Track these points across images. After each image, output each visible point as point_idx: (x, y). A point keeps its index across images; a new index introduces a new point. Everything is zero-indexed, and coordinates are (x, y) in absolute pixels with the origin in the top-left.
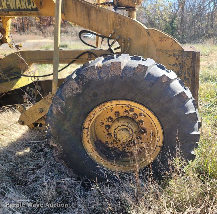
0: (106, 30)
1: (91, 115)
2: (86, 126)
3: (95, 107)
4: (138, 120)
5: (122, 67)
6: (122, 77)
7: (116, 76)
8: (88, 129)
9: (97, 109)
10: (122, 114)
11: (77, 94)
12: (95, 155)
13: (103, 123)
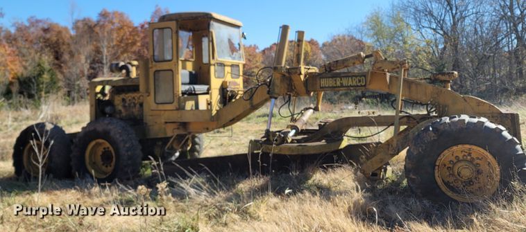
0: (424, 98)
1: (442, 155)
2: (437, 164)
3: (445, 150)
4: (475, 163)
5: (466, 122)
6: (466, 129)
7: (462, 128)
8: (439, 166)
9: (446, 151)
10: (461, 158)
11: (434, 140)
12: (444, 188)
13: (445, 165)
